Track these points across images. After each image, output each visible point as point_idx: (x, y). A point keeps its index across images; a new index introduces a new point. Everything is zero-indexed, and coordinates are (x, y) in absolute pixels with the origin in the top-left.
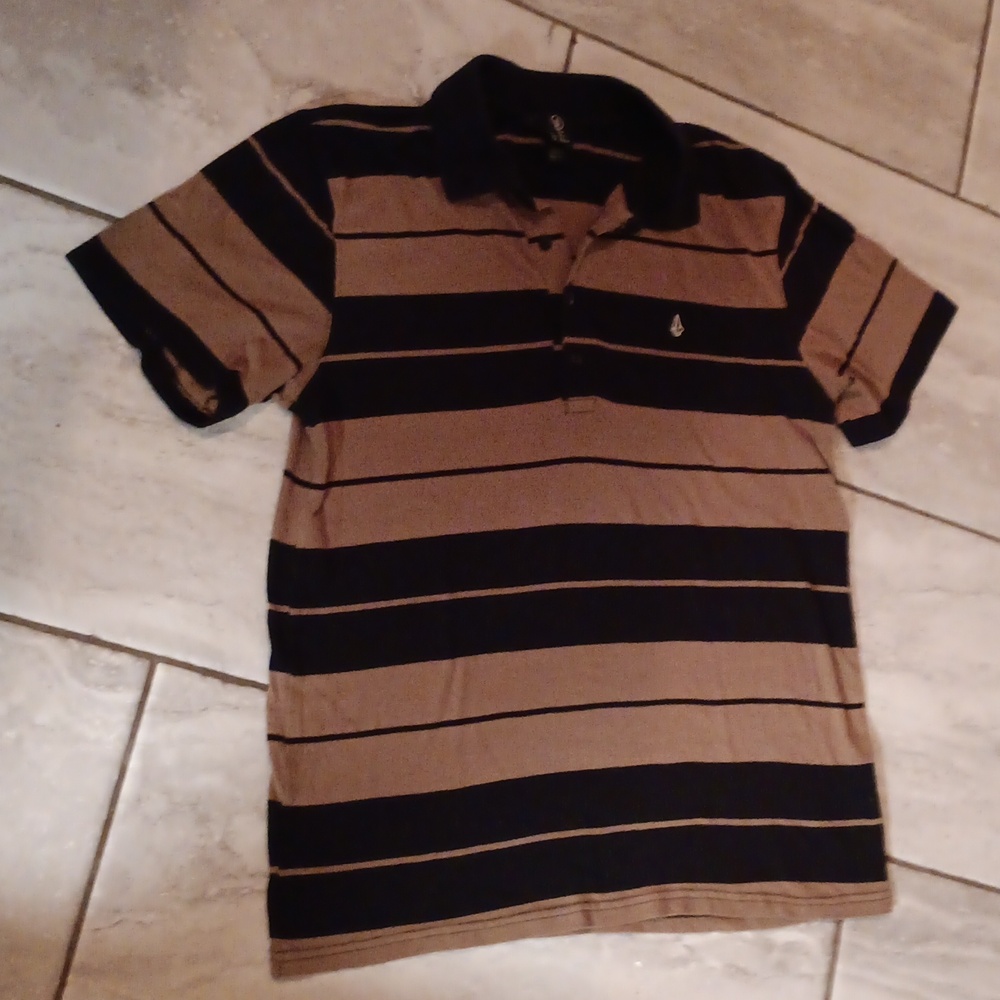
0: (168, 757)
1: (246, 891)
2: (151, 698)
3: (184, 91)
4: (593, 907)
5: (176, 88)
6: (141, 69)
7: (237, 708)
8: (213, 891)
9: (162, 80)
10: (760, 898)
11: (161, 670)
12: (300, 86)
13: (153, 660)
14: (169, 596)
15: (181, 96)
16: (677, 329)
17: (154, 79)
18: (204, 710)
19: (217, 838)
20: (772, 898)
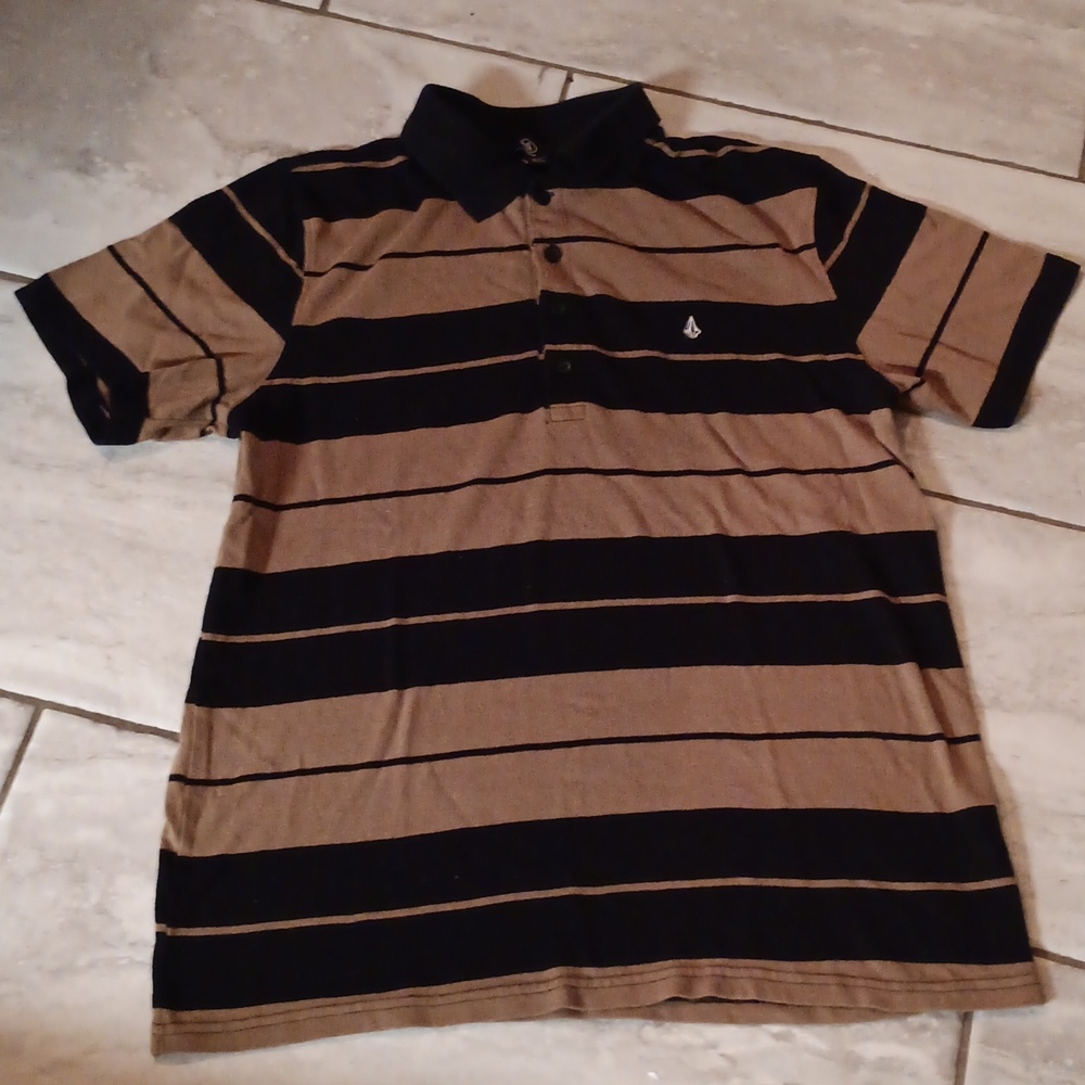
0: (45, 808)
1: (123, 962)
2: (32, 745)
3: (129, 166)
4: (583, 983)
5: (120, 164)
6: (86, 153)
7: (130, 756)
8: (82, 961)
9: (106, 159)
10: (831, 980)
11: (47, 717)
12: (252, 150)
13: (37, 706)
14: (63, 638)
15: (126, 170)
16: (692, 330)
17: (98, 159)
18: (90, 758)
19: (94, 899)
20: (851, 982)
